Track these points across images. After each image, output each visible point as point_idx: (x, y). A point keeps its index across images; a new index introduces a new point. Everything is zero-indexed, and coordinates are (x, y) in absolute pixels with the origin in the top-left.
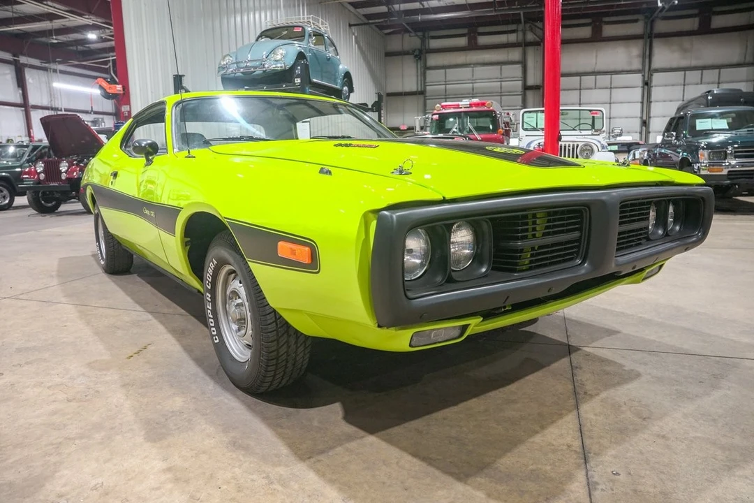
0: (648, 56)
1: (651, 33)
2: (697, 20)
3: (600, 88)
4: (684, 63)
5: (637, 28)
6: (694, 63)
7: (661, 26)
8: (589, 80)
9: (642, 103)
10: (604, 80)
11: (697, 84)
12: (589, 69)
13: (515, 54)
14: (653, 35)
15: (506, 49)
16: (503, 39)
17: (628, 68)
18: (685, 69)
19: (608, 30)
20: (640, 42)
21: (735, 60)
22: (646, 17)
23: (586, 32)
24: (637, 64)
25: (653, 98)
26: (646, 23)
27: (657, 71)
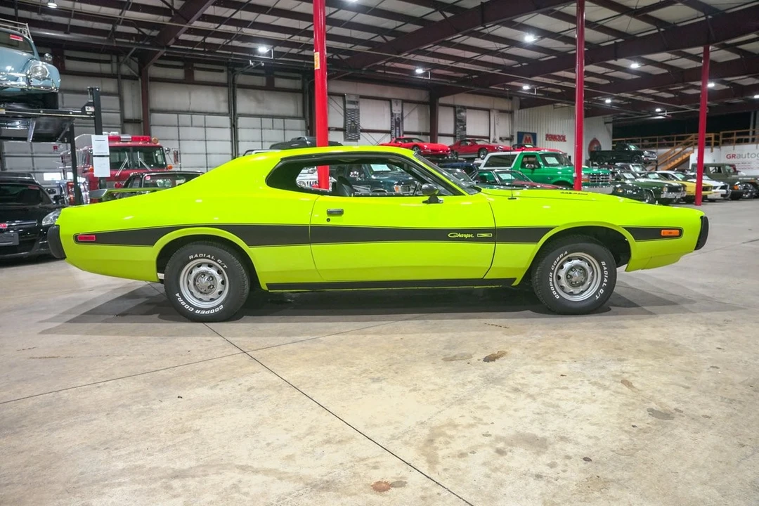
0: (232, 102)
1: (233, 83)
2: (264, 78)
3: (196, 127)
4: (260, 111)
5: (222, 77)
6: (266, 112)
7: (241, 79)
8: (185, 118)
9: (232, 141)
10: (199, 119)
11: (270, 129)
12: (184, 108)
13: (110, 86)
14: (236, 86)
15: (99, 79)
16: (95, 67)
17: (216, 110)
18: (261, 116)
19: (199, 75)
20: (226, 90)
21: (292, 113)
22: (229, 70)
23: (179, 74)
24: (224, 108)
25: (240, 138)
26: (228, 75)
27: (241, 115)
